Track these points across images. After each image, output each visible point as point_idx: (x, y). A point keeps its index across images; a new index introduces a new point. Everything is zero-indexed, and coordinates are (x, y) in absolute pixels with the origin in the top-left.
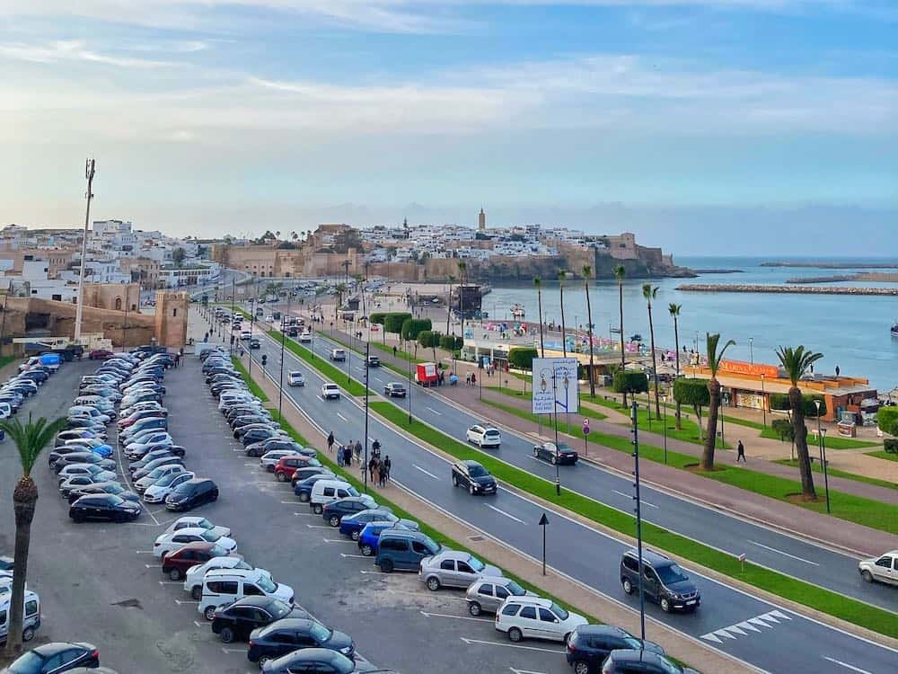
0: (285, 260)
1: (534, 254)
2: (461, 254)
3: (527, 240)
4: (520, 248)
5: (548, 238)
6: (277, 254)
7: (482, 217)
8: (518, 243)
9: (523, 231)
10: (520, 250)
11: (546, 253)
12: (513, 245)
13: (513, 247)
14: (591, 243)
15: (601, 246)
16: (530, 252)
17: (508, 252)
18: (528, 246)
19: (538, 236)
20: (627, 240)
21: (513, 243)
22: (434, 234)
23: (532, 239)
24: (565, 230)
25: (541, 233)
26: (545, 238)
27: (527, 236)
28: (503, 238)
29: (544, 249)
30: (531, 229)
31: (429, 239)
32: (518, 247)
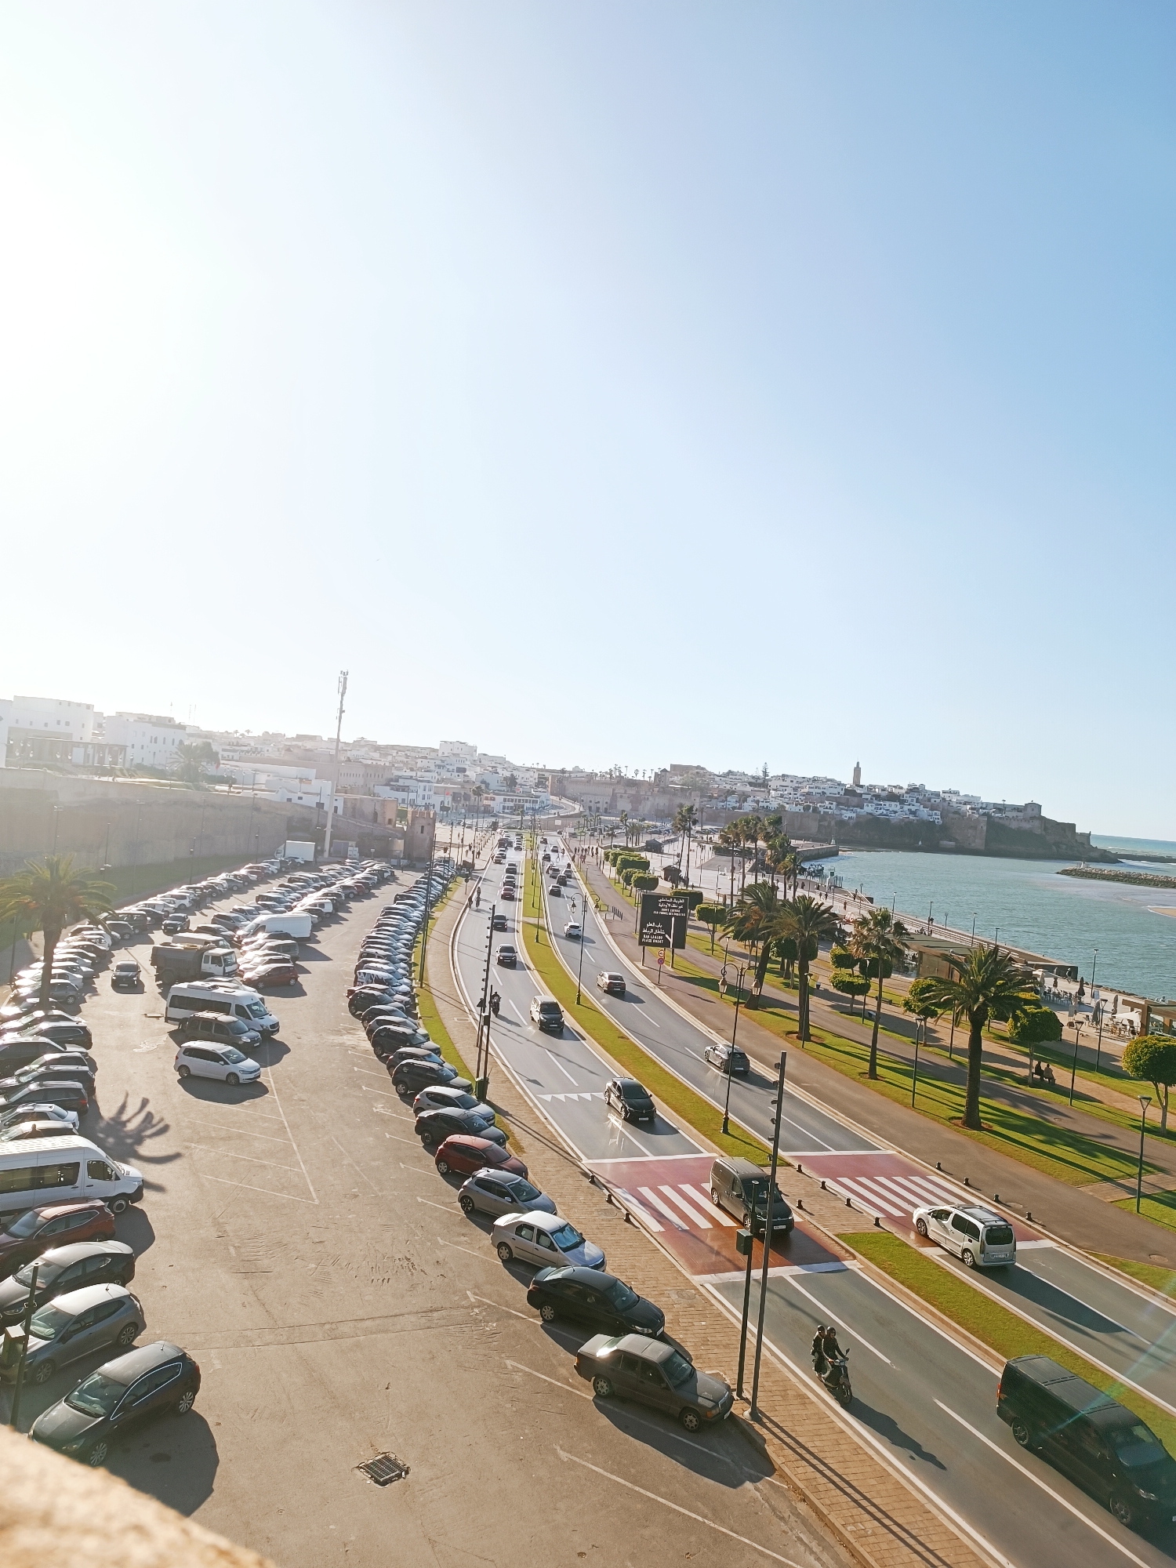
0: (621, 797)
1: (911, 817)
2: (822, 810)
3: (905, 801)
4: (895, 809)
5: (933, 800)
6: (614, 790)
7: (857, 771)
8: (893, 803)
9: (903, 791)
10: (895, 812)
11: (926, 817)
12: (887, 805)
13: (887, 807)
14: (984, 811)
15: (997, 815)
16: (906, 814)
17: (880, 812)
18: (906, 808)
19: (921, 797)
20: (1032, 810)
21: (887, 803)
22: (797, 785)
23: (912, 801)
24: (956, 793)
25: (925, 795)
26: (929, 800)
27: (907, 797)
28: (878, 797)
29: (924, 813)
30: (913, 790)
31: (789, 790)
32: (893, 808)
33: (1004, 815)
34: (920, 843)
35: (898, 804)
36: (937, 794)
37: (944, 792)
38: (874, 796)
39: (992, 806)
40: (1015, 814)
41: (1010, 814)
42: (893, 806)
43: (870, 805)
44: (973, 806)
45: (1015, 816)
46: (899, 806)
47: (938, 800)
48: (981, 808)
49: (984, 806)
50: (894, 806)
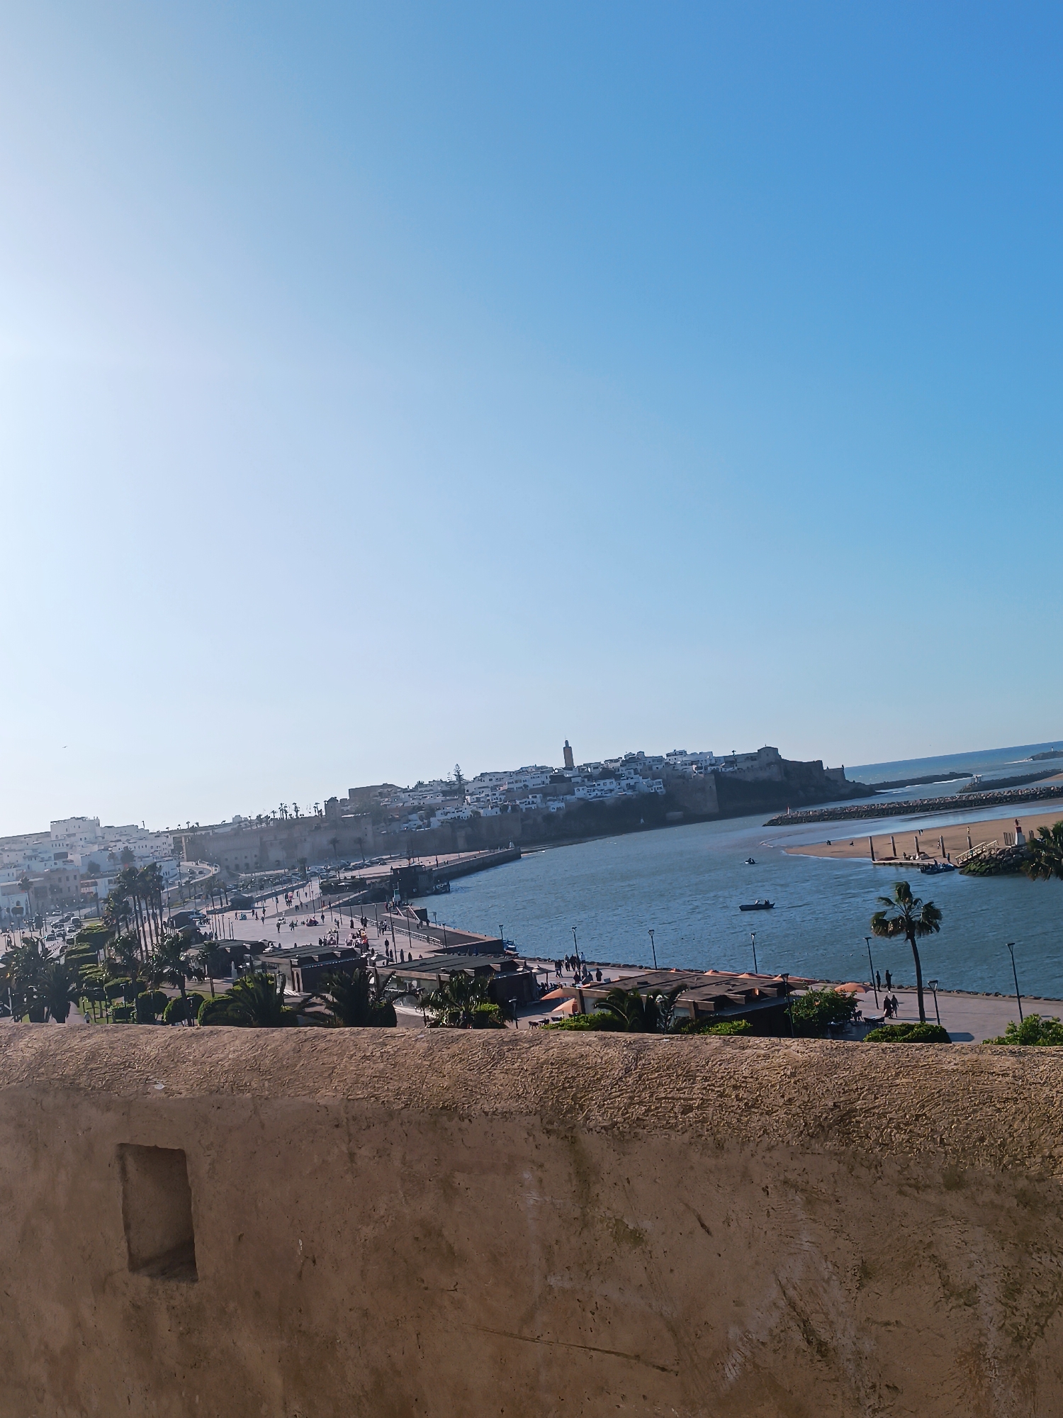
1: (630, 793)
2: (523, 807)
3: (621, 775)
4: (611, 787)
5: (654, 768)
7: (568, 751)
8: (608, 781)
9: (618, 764)
10: (611, 791)
11: (647, 790)
12: (602, 784)
13: (602, 787)
14: (713, 768)
15: (728, 770)
16: (624, 791)
17: (594, 794)
18: (624, 783)
19: (639, 768)
20: (769, 755)
21: (601, 782)
22: (495, 784)
23: (630, 773)
24: (683, 753)
25: (644, 764)
26: (651, 768)
27: (623, 770)
28: (590, 777)
29: (644, 784)
30: (631, 760)
31: (487, 791)
32: (609, 786)
33: (736, 768)
34: (642, 821)
35: (613, 780)
36: (660, 759)
37: (668, 755)
38: (585, 777)
39: (723, 760)
40: (749, 764)
41: (743, 766)
42: (608, 784)
43: (581, 788)
44: (700, 765)
45: (750, 766)
46: (615, 783)
47: (660, 767)
48: (711, 765)
49: (713, 762)
50: (610, 784)
